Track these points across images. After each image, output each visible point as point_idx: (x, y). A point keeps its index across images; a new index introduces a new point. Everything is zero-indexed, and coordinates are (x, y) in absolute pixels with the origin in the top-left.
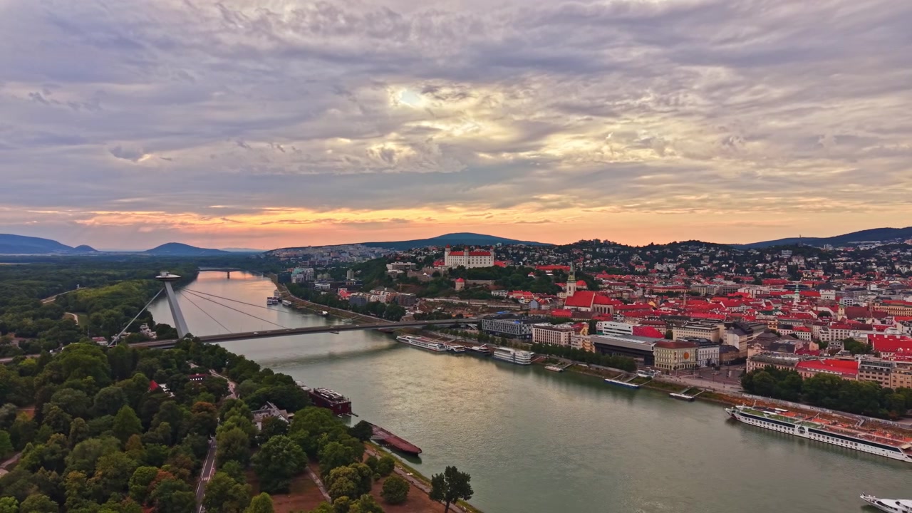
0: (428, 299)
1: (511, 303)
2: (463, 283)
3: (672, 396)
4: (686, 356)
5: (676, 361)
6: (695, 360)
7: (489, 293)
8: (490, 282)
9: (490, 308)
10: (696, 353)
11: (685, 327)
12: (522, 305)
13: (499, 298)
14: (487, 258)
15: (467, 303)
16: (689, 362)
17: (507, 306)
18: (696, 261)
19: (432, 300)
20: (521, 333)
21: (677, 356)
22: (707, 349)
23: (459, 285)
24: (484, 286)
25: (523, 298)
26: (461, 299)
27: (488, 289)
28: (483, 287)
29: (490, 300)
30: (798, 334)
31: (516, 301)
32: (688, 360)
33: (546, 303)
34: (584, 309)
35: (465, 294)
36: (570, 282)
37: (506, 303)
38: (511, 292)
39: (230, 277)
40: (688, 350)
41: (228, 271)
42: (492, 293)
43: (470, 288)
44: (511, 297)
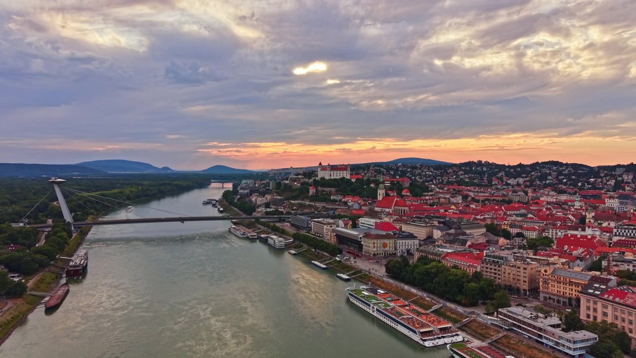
0: (292, 201)
1: (342, 205)
2: (315, 190)
3: (338, 277)
4: (385, 245)
5: (375, 249)
6: (393, 249)
7: (329, 198)
8: (333, 190)
9: (328, 208)
10: (395, 244)
11: (409, 224)
12: (349, 207)
13: (335, 201)
14: (345, 172)
15: (313, 204)
16: (387, 251)
17: (339, 207)
18: (543, 177)
19: (294, 202)
20: (308, 226)
21: (375, 245)
22: (407, 241)
23: (312, 191)
24: (329, 192)
25: (350, 201)
26: (310, 201)
27: (330, 194)
28: (327, 193)
29: (327, 202)
30: (524, 233)
31: (346, 203)
32: (387, 249)
33: (365, 205)
34: (387, 210)
35: (315, 198)
36: (380, 189)
37: (338, 205)
38: (344, 197)
39: (224, 186)
40: (386, 241)
41: (223, 183)
42: (332, 197)
43: (319, 194)
44: (343, 200)
